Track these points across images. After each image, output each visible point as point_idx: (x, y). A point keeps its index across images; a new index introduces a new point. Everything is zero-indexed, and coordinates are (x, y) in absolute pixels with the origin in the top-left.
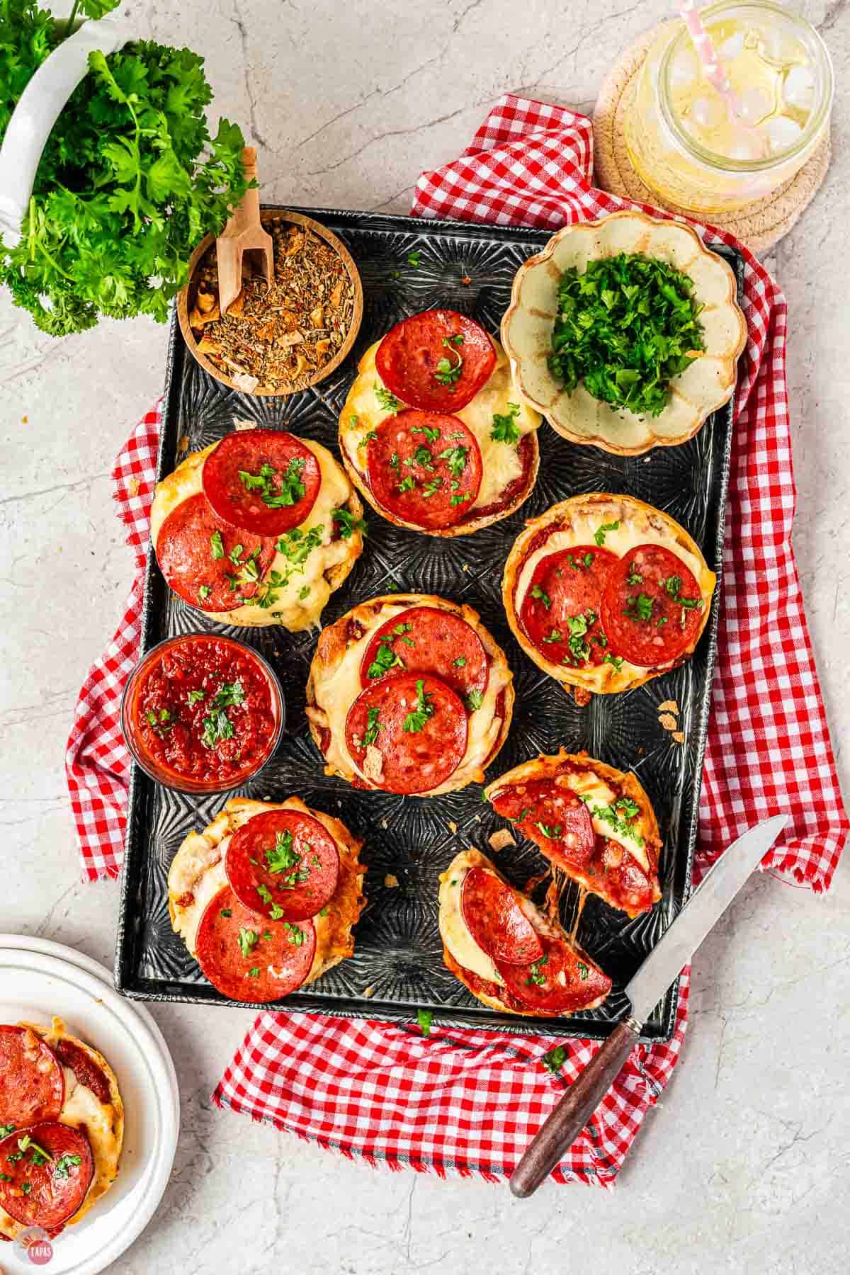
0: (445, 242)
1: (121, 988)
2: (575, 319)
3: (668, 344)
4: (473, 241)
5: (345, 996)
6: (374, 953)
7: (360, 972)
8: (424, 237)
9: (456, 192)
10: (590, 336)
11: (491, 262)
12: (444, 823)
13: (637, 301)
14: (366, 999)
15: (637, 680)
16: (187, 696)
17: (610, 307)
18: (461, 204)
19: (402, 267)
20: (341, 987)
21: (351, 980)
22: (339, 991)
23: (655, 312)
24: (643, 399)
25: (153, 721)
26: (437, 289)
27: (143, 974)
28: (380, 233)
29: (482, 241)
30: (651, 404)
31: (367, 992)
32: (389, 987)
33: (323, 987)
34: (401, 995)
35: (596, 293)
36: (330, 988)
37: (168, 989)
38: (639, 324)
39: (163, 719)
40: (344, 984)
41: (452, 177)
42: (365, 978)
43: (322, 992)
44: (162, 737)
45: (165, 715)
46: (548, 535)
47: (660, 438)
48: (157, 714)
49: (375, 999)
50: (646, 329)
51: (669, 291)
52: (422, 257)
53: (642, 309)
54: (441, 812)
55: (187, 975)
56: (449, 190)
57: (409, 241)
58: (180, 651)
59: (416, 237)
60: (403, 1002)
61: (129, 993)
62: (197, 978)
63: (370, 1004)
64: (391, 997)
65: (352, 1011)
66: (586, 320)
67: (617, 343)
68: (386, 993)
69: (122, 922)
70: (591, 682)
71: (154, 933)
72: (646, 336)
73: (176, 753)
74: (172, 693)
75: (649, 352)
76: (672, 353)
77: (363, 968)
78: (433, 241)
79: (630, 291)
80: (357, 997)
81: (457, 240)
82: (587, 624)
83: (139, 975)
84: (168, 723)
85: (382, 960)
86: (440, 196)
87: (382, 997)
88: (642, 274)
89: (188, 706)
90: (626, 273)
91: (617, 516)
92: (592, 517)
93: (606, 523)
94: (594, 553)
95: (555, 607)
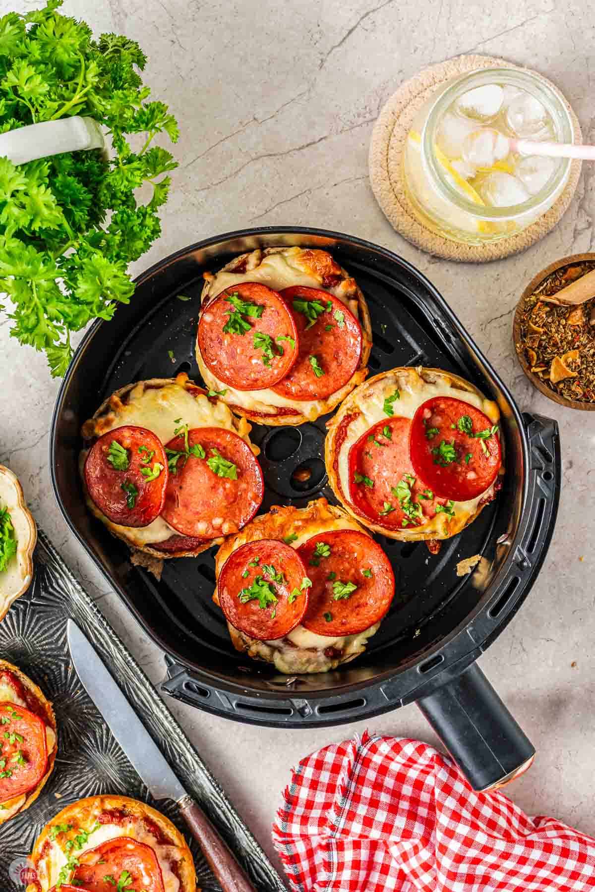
15: (471, 517)
46: (346, 427)
70: (434, 532)
82: (409, 488)
91: (394, 388)
92: (375, 396)
93: (388, 397)
94: (389, 425)
95: (378, 483)
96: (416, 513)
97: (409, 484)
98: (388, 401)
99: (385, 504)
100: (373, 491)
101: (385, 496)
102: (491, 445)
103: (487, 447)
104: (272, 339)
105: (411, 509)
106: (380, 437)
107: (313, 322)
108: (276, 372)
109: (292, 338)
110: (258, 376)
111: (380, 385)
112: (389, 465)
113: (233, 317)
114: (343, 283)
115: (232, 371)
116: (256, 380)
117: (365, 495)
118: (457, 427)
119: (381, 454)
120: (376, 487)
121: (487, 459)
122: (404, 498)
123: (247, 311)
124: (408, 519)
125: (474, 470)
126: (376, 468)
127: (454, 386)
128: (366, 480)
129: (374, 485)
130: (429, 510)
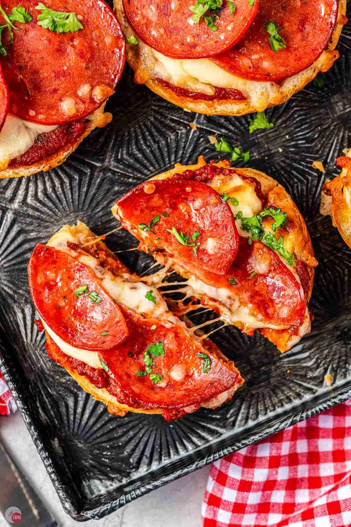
1: (79, 513)
5: (308, 397)
7: (310, 364)
12: (307, 167)
14: (330, 388)
20: (298, 390)
21: (304, 377)
27: (92, 493)
31: (328, 379)
33: (281, 401)
37: (127, 489)
40: (300, 385)
42: (318, 367)
43: (282, 405)
55: (137, 467)
61: (90, 514)
63: (335, 389)
69: (41, 446)
71: (80, 445)
80: (321, 391)
83: (89, 496)
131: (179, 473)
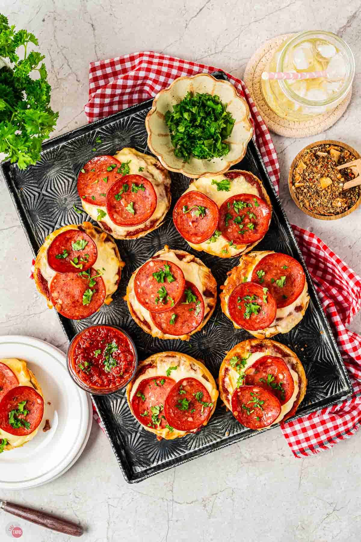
0: (107, 127)
1: (129, 481)
2: (177, 131)
3: (219, 124)
4: (118, 121)
5: (219, 440)
6: (222, 418)
7: (220, 428)
8: (98, 130)
9: (102, 106)
10: (186, 135)
11: (129, 126)
13: (199, 113)
14: (227, 437)
16: (94, 353)
17: (188, 120)
18: (106, 109)
19: (96, 146)
20: (215, 437)
21: (218, 432)
22: (215, 439)
23: (208, 114)
24: (218, 150)
25: (82, 368)
26: (113, 147)
28: (80, 137)
29: (122, 120)
30: (223, 151)
31: (226, 435)
32: (234, 428)
33: (208, 441)
34: (240, 429)
35: (181, 116)
36: (211, 440)
37: (148, 472)
38: (203, 121)
39: (86, 366)
40: (216, 436)
41: (97, 101)
42: (223, 429)
44: (88, 373)
45: (86, 364)
46: (146, 368)
47: (231, 162)
48: (83, 364)
49: (231, 435)
50: (207, 122)
51: (210, 103)
52: (101, 138)
53: (202, 115)
54: (219, 349)
55: (153, 463)
56: (99, 106)
57: (93, 134)
58: (85, 335)
59: (95, 131)
60: (242, 431)
61: (134, 481)
62: (158, 462)
63: (230, 438)
64: (237, 431)
65: (223, 445)
66: (181, 129)
67: (198, 132)
68: (234, 431)
69: (117, 455)
70: (161, 434)
71: (132, 453)
72: (208, 125)
73: (95, 378)
74: (86, 354)
75: (213, 130)
76: (222, 127)
77: (220, 425)
78: (102, 129)
79: (194, 110)
80: (224, 438)
81: (112, 124)
83: (135, 472)
84: (88, 367)
85: (226, 419)
86: (96, 110)
87: (233, 433)
88: (197, 102)
89: (95, 357)
90: (189, 104)
91: (176, 364)
92: (166, 363)
93: (172, 366)
94: (165, 379)
95: (147, 400)
96: (157, 423)
97: (160, 409)
98: (171, 368)
99: (146, 412)
100: (143, 403)
101: (147, 408)
102: (206, 410)
103: (204, 411)
104: (167, 294)
105: (156, 420)
106: (158, 382)
107: (187, 303)
108: (157, 308)
109: (174, 302)
110: (149, 303)
111: (171, 360)
112: (156, 396)
113: (161, 272)
114: (211, 299)
115: (142, 291)
116: (147, 303)
117: (139, 402)
118: (195, 395)
119: (156, 389)
120: (146, 402)
121: (201, 416)
122: (155, 414)
123: (168, 276)
124: (152, 423)
125: (193, 417)
126: (150, 394)
127: (204, 377)
128: (143, 396)
129: (145, 401)
130: (163, 424)
131: (167, 468)
